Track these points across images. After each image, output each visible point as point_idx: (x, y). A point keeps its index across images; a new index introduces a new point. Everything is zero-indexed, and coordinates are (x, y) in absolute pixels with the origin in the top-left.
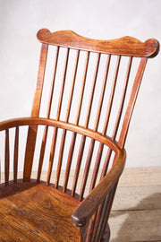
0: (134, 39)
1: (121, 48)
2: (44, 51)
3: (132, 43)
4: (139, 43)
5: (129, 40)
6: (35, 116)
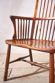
6: (35, 17)
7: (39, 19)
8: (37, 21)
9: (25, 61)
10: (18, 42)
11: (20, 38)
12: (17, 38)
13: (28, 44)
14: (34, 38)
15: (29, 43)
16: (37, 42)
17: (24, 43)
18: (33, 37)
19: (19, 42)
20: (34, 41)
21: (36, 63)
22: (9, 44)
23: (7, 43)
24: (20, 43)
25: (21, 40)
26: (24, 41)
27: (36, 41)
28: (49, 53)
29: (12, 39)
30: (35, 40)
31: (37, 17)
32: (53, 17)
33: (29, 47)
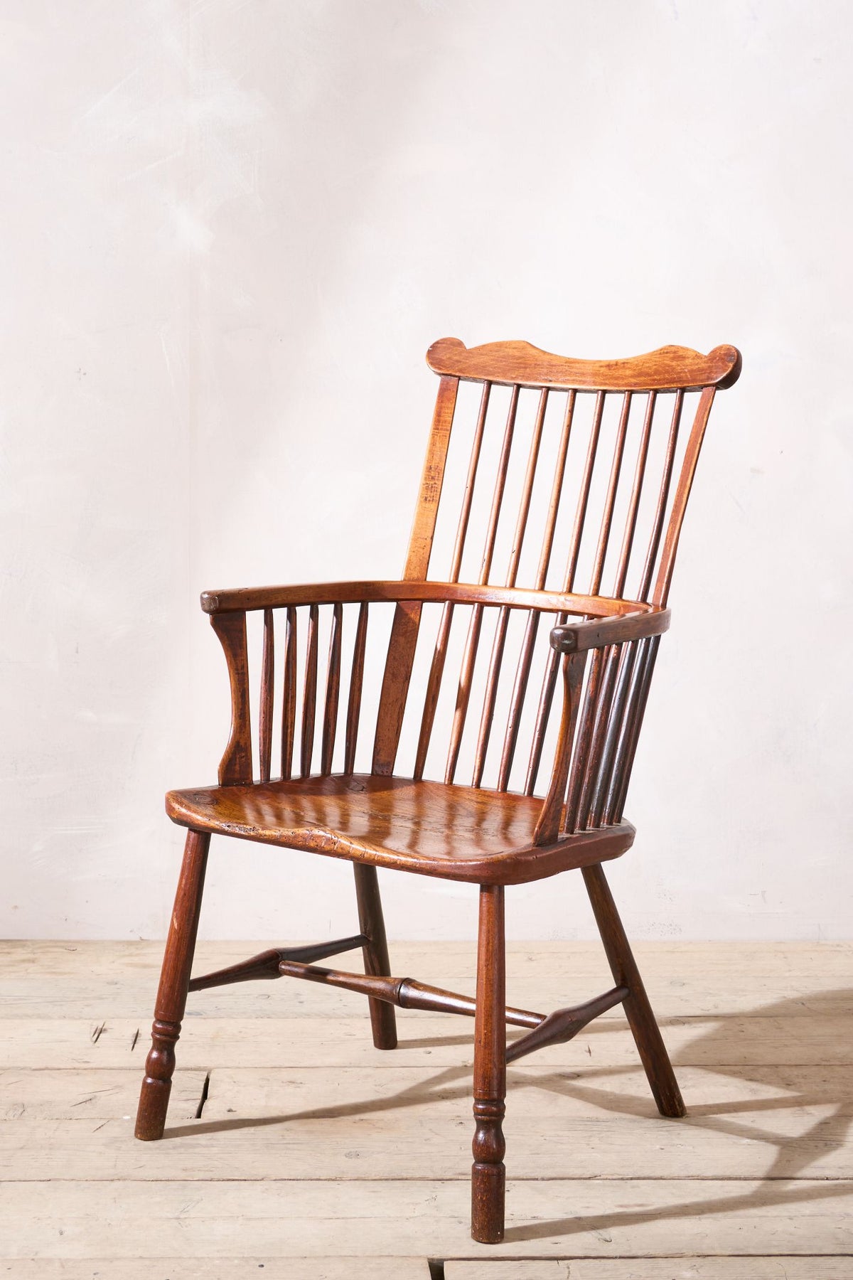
0: (687, 349)
1: (657, 372)
2: (447, 397)
3: (683, 358)
4: (698, 356)
5: (675, 354)
6: (415, 575)
7: (449, 596)
8: (432, 614)
9: (321, 976)
10: (259, 813)
11: (276, 773)
12: (256, 776)
13: (344, 825)
14: (403, 767)
15: (360, 822)
16: (436, 811)
17: (310, 815)
18: (391, 764)
19: (267, 810)
20: (404, 804)
21: (408, 982)
22: (192, 827)
23: (180, 821)
24: (279, 817)
25: (287, 787)
26: (306, 802)
27: (419, 799)
28: (477, 887)
29: (211, 779)
30: (410, 791)
31: (439, 573)
32: (542, 588)
33: (358, 848)
